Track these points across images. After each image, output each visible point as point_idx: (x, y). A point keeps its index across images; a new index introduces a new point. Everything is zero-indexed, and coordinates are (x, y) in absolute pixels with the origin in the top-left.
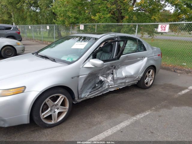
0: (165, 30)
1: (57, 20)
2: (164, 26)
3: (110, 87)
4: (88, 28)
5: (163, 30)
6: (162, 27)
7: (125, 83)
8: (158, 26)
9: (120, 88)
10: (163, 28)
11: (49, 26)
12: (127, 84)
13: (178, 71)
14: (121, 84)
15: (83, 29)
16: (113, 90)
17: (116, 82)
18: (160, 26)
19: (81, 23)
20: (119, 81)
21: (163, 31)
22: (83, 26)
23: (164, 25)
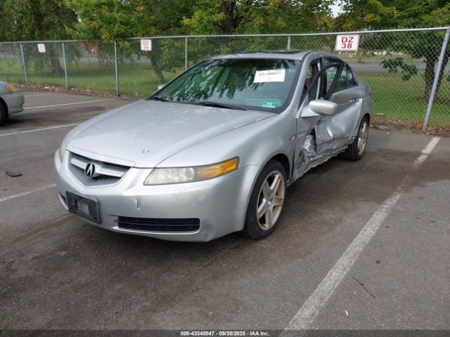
0: (350, 46)
1: (75, 29)
2: (349, 39)
3: (312, 159)
4: (163, 46)
5: (347, 45)
6: (345, 40)
7: (331, 150)
8: (335, 38)
9: (325, 161)
10: (347, 43)
11: (43, 45)
12: (334, 152)
13: (382, 127)
14: (326, 154)
15: (150, 48)
16: (315, 166)
17: (321, 148)
18: (339, 39)
19: (143, 36)
20: (325, 147)
21: (346, 49)
22: (150, 42)
23: (348, 37)
